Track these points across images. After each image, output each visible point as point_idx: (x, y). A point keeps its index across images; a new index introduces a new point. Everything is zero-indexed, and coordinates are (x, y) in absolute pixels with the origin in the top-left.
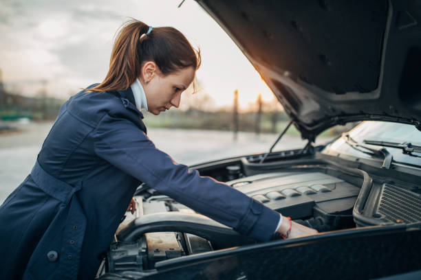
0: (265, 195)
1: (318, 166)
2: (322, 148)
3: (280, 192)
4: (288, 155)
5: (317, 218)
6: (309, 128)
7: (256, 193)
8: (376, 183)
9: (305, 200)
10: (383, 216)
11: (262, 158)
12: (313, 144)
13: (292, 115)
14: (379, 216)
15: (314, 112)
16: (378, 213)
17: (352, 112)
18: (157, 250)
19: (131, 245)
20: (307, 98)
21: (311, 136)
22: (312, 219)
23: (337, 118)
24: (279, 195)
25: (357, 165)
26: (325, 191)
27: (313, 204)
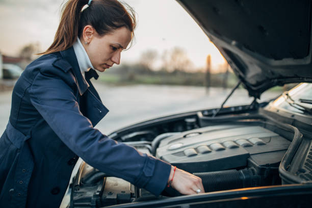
0: (209, 146)
1: (259, 120)
2: (266, 104)
3: (222, 144)
4: (237, 110)
5: (250, 169)
6: (254, 88)
7: (202, 144)
8: (306, 138)
9: (242, 151)
10: (308, 172)
11: (215, 112)
12: (259, 101)
13: (240, 77)
14: (304, 171)
15: (257, 75)
16: (303, 168)
17: (288, 75)
18: (110, 193)
19: (91, 187)
20: (251, 63)
21: (256, 94)
22: (246, 169)
23: (276, 80)
24: (221, 146)
25: (291, 121)
26: (260, 144)
27: (248, 156)
